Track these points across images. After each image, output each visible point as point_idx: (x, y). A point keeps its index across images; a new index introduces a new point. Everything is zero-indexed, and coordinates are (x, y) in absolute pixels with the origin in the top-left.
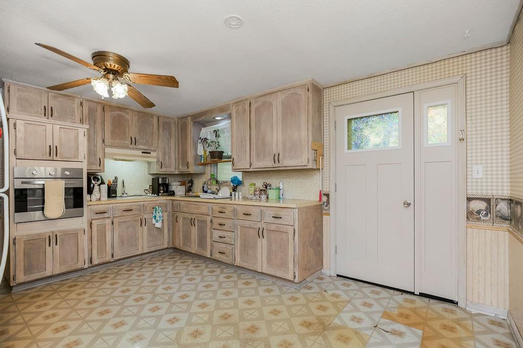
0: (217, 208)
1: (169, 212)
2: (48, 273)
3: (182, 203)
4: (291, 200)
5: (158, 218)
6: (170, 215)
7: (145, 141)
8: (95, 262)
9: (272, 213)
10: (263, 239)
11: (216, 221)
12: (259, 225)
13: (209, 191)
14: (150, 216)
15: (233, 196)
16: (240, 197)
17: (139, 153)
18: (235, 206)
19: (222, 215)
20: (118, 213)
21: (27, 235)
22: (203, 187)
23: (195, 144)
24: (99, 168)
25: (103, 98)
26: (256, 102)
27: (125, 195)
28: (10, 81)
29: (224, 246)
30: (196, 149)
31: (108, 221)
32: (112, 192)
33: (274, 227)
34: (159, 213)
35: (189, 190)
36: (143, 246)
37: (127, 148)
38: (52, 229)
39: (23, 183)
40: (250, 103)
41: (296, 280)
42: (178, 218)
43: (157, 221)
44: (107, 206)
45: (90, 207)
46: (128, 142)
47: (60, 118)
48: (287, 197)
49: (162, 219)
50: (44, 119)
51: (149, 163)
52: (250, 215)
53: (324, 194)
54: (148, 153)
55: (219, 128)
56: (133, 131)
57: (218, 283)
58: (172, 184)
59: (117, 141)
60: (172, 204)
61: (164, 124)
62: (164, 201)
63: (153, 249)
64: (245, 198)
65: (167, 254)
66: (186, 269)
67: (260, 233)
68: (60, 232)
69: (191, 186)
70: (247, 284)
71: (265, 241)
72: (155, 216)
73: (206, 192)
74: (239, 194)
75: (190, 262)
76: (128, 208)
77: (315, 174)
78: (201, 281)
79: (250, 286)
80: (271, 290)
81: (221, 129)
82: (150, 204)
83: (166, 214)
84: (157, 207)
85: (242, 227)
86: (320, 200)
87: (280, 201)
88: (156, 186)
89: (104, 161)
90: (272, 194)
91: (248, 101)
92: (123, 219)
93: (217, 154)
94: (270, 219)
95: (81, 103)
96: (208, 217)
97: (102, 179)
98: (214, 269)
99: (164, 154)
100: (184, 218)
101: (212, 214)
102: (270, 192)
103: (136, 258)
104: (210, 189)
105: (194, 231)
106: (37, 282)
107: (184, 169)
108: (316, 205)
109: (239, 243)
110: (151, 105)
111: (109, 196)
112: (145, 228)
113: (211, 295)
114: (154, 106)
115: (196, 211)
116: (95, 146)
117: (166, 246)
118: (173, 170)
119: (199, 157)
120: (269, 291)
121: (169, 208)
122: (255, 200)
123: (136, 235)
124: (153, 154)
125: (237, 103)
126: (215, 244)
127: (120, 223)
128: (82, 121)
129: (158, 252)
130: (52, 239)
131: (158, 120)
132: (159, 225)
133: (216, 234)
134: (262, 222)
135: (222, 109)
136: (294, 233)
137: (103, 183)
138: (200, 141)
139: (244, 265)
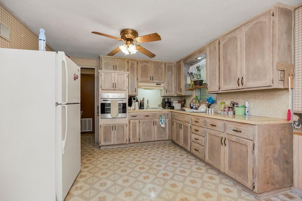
0: (194, 119)
1: (170, 119)
2: (112, 143)
3: (176, 114)
4: (255, 116)
5: (162, 122)
6: (170, 121)
7: (158, 78)
8: (132, 141)
9: (234, 127)
10: (225, 147)
11: (194, 128)
12: (222, 135)
13: (194, 107)
14: (159, 120)
15: (207, 111)
16: (213, 112)
17: (155, 84)
18: (206, 119)
19: (197, 124)
20: (142, 117)
21: (105, 124)
22: (190, 104)
23: (186, 77)
24: (135, 93)
25: (125, 55)
26: (224, 39)
27: (148, 107)
28: (102, 56)
29: (198, 145)
30: (186, 80)
31: (137, 121)
32: (141, 106)
33: (235, 138)
34: (163, 118)
35: (183, 106)
36: (155, 136)
37: (149, 82)
38: (114, 123)
39: (103, 100)
40: (219, 42)
41: (256, 190)
42: (174, 123)
43: (162, 123)
44: (137, 113)
45: (129, 113)
46: (149, 79)
47: (120, 70)
48: (253, 114)
49: (165, 122)
50: (113, 71)
51: (161, 90)
52: (215, 126)
53: (295, 114)
54: (159, 84)
55: (200, 65)
56: (151, 73)
57: (190, 171)
58: (173, 102)
59: (143, 79)
60: (171, 114)
61: (168, 67)
62: (167, 112)
63: (160, 139)
64: (216, 113)
65: (168, 143)
66: (174, 155)
67: (223, 142)
68: (117, 124)
69: (185, 103)
70: (211, 178)
71: (227, 148)
72: (161, 120)
73: (192, 108)
74: (212, 110)
75: (179, 151)
76: (147, 115)
77: (283, 94)
78: (180, 167)
79: (213, 181)
80: (230, 191)
81: (202, 65)
82: (158, 113)
83: (167, 120)
84: (162, 115)
85: (210, 134)
86: (289, 118)
87: (245, 117)
88: (164, 103)
89: (138, 89)
90: (239, 111)
91: (218, 41)
92: (144, 121)
93: (198, 82)
94: (230, 131)
95: (128, 61)
96: (189, 124)
97: (137, 99)
98: (191, 160)
99: (168, 85)
100: (177, 123)
101: (191, 122)
102: (236, 109)
103: (152, 142)
104: (195, 105)
105: (182, 132)
106: (108, 146)
107: (179, 93)
108: (284, 124)
109: (207, 146)
110: (153, 56)
111: (140, 108)
112: (156, 127)
113: (182, 179)
114: (155, 56)
115: (182, 119)
116: (134, 82)
117: (167, 138)
118: (173, 94)
119: (188, 85)
120: (228, 191)
121: (170, 117)
122: (223, 115)
123: (151, 130)
124: (162, 85)
125: (210, 44)
126: (193, 143)
127: (143, 123)
128: (128, 71)
129: (163, 141)
130: (114, 127)
131: (165, 65)
132: (163, 126)
133: (194, 136)
134: (225, 133)
135: (201, 51)
136: (253, 148)
137: (137, 101)
138: (188, 75)
139: (211, 162)
